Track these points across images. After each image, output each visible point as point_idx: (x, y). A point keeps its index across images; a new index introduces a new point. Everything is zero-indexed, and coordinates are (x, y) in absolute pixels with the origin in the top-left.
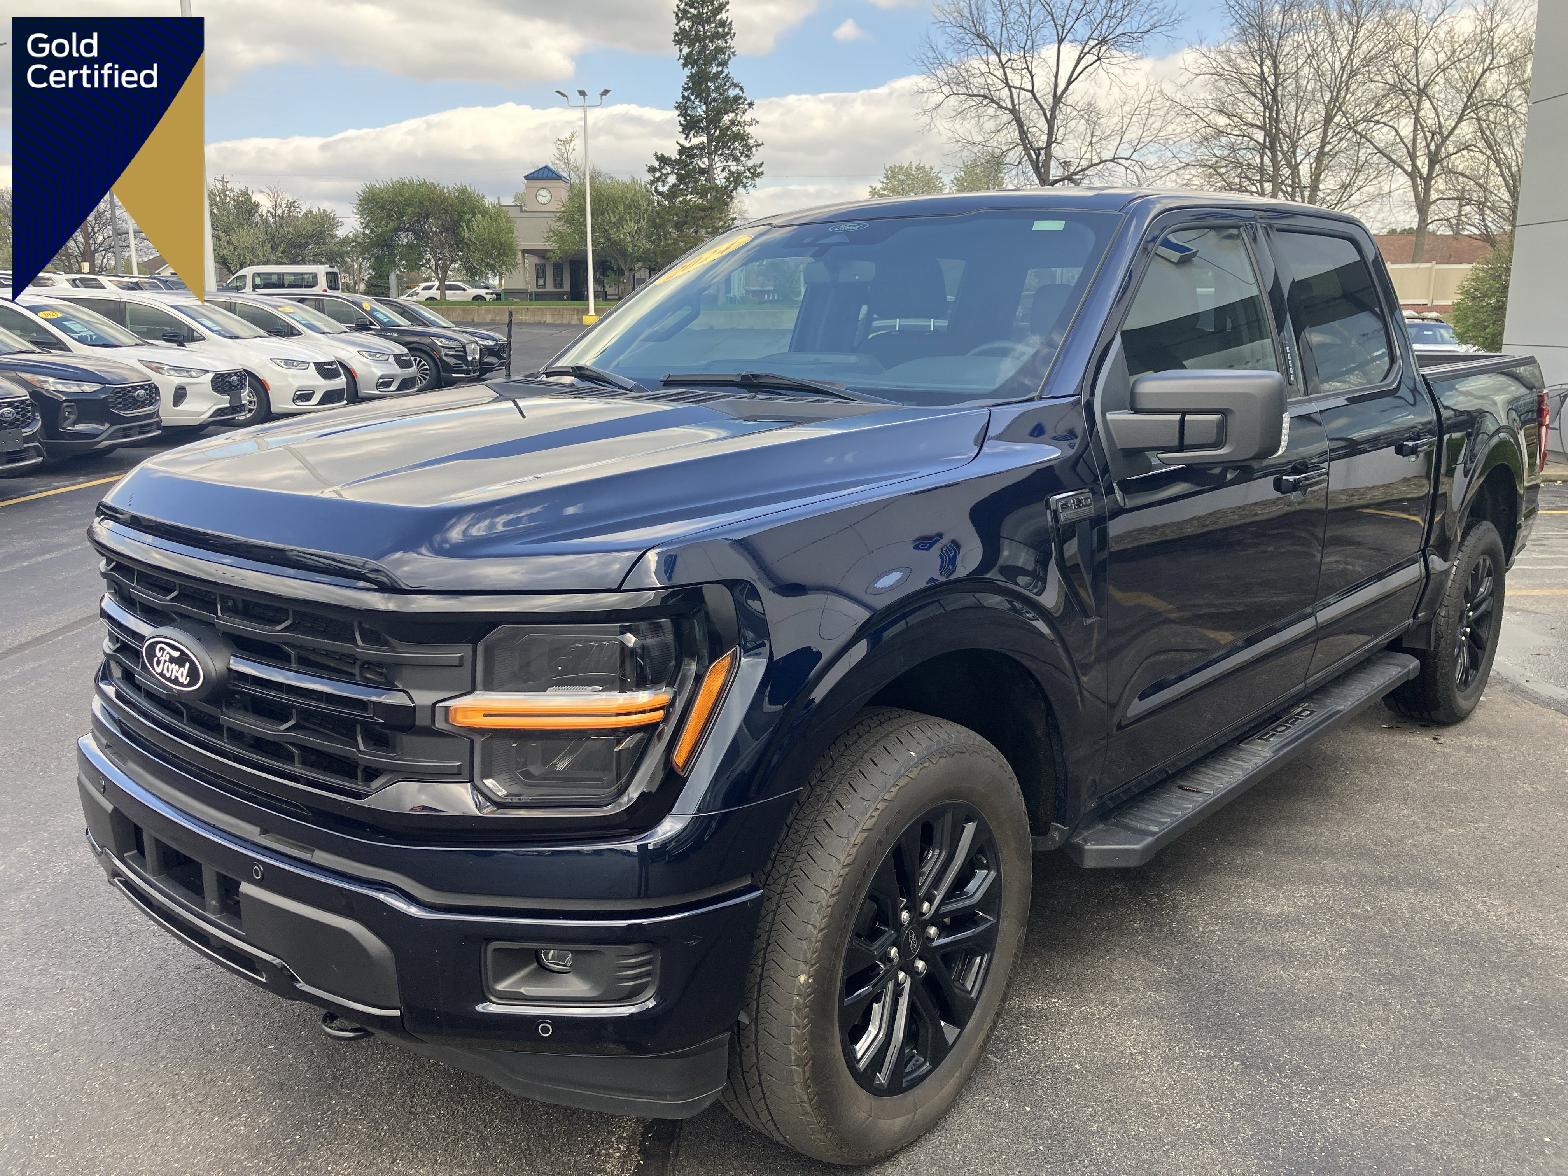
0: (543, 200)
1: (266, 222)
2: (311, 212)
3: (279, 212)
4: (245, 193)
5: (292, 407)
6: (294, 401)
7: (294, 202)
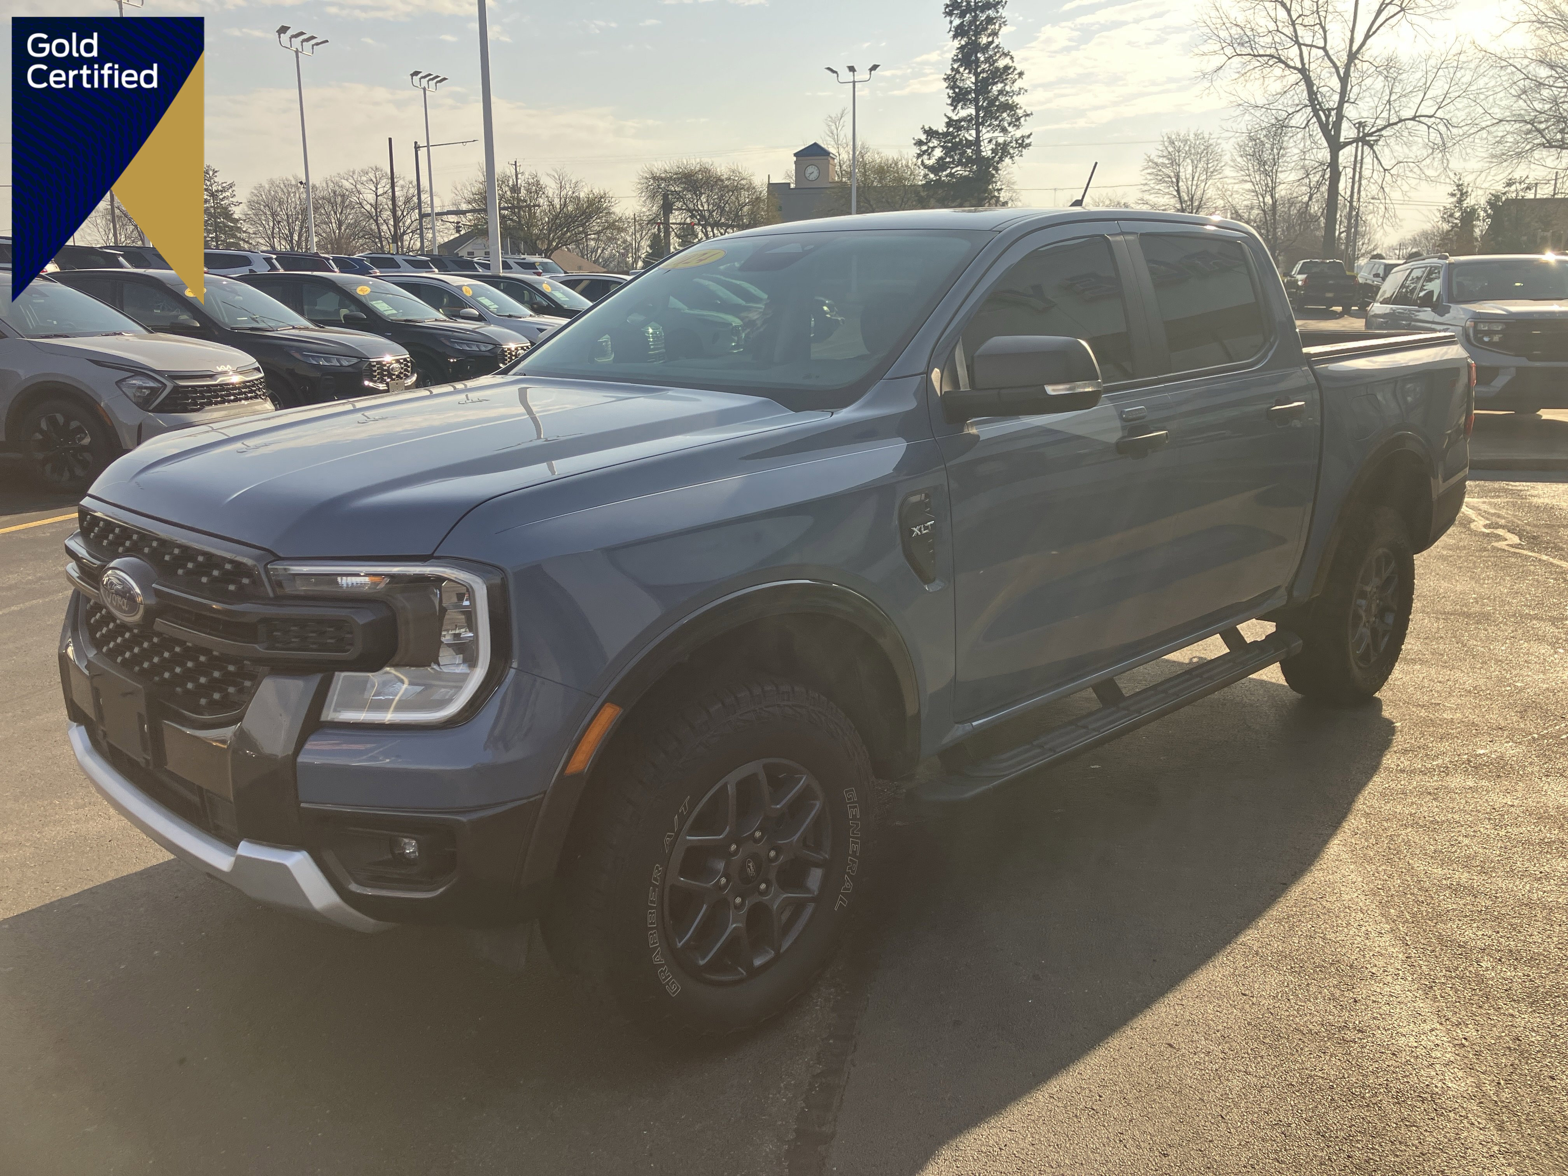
0: (811, 177)
3: (564, 193)
4: (534, 177)
7: (578, 184)
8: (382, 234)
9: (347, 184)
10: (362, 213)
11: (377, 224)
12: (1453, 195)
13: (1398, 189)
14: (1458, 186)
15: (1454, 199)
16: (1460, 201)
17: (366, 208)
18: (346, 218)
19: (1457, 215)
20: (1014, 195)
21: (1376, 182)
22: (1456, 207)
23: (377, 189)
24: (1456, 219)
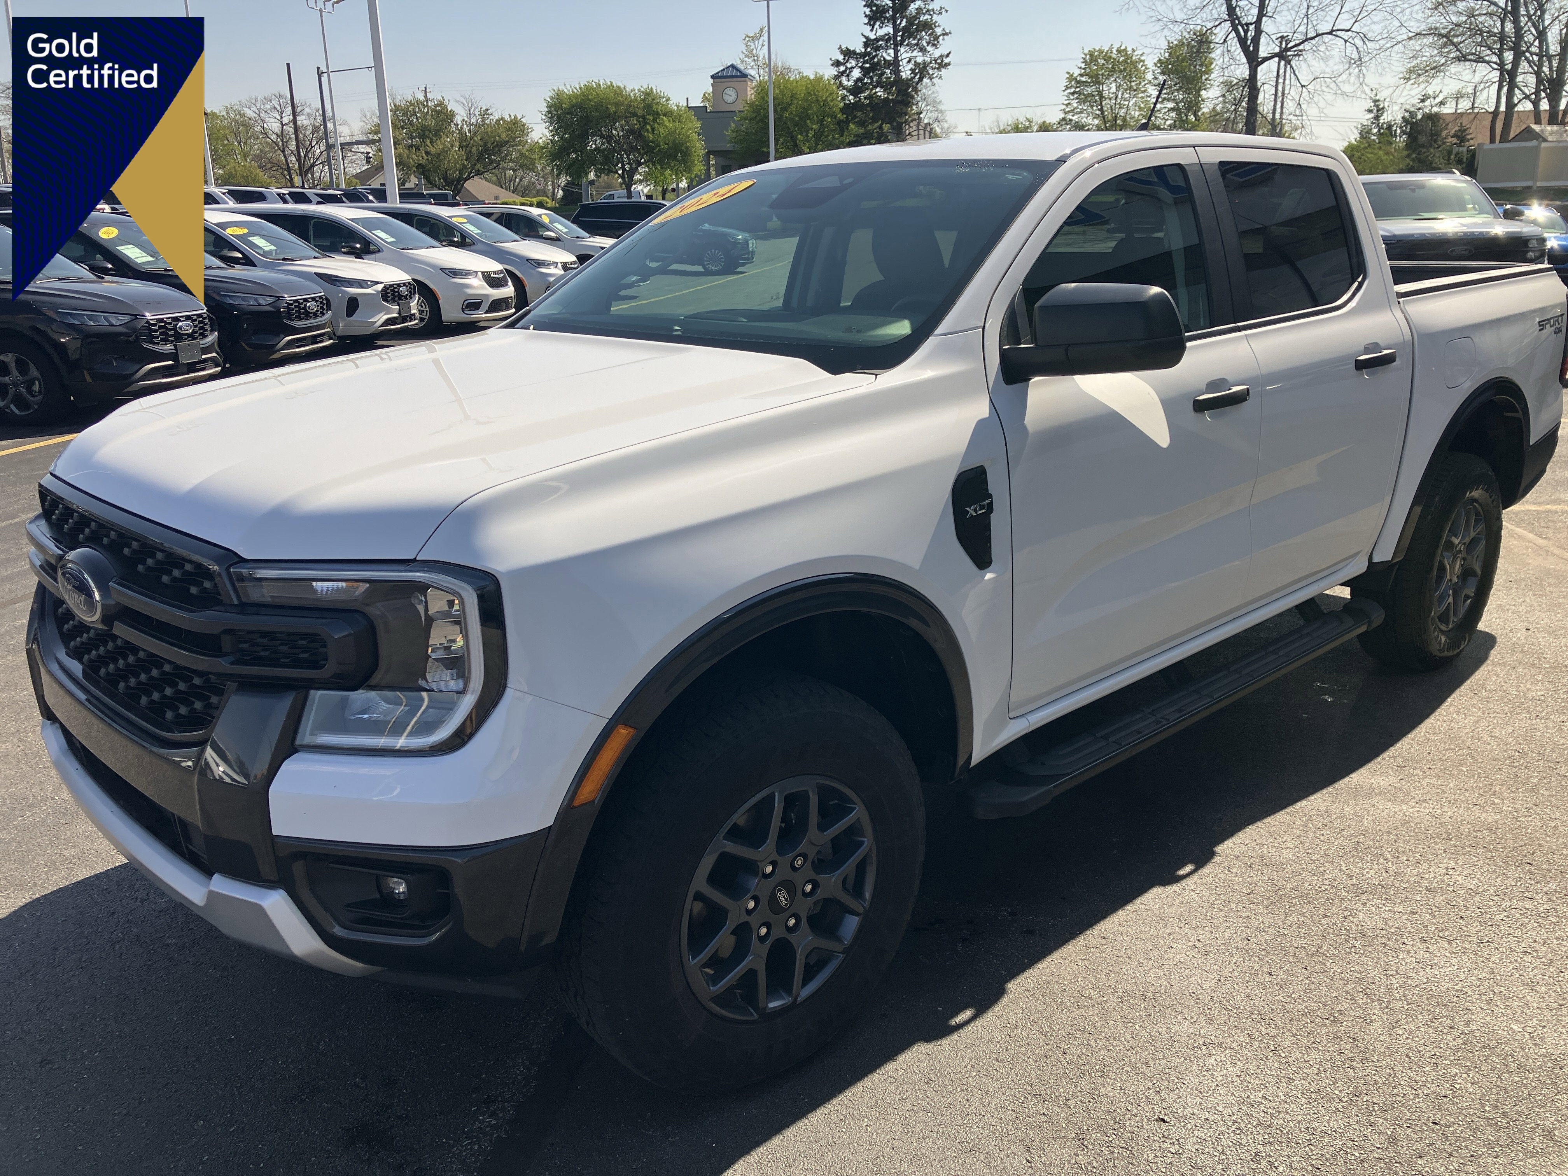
0: (730, 99)
1: (461, 131)
2: (502, 119)
3: (473, 120)
4: (441, 104)
5: (461, 317)
6: (463, 310)
7: (487, 110)
8: (291, 165)
9: (249, 113)
10: (266, 143)
11: (284, 155)
12: (1370, 111)
13: (1314, 105)
14: (1375, 101)
15: (1371, 115)
16: (1377, 118)
17: (272, 137)
18: (251, 149)
19: (1375, 131)
20: (940, 115)
21: (1294, 99)
22: (1372, 123)
23: (282, 118)
24: (1373, 135)
